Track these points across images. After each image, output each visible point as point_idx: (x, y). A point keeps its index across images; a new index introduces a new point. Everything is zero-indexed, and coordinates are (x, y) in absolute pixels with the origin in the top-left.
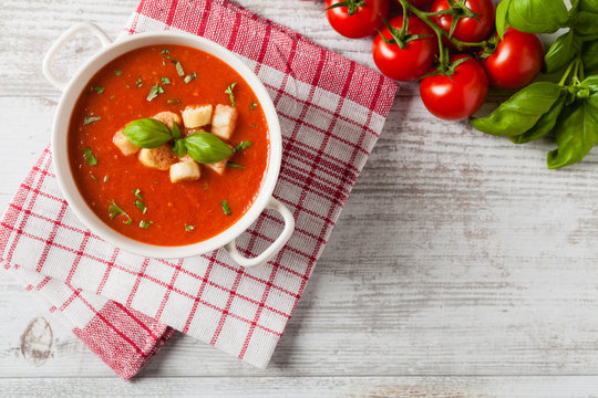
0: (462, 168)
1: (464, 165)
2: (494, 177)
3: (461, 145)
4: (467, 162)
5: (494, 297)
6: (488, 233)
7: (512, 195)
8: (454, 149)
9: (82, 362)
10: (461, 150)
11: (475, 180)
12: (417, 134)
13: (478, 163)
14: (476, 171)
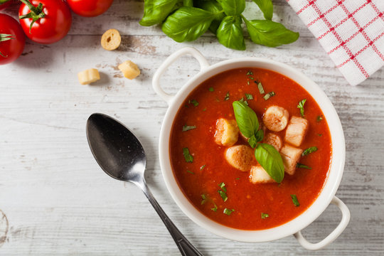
0: (335, 95)
1: (336, 92)
2: (360, 102)
3: (334, 77)
4: (338, 90)
5: (358, 197)
6: (355, 146)
7: (374, 117)
8: (329, 80)
9: (32, 245)
10: (334, 80)
11: (345, 105)
12: (299, 67)
13: (347, 91)
14: (346, 97)
